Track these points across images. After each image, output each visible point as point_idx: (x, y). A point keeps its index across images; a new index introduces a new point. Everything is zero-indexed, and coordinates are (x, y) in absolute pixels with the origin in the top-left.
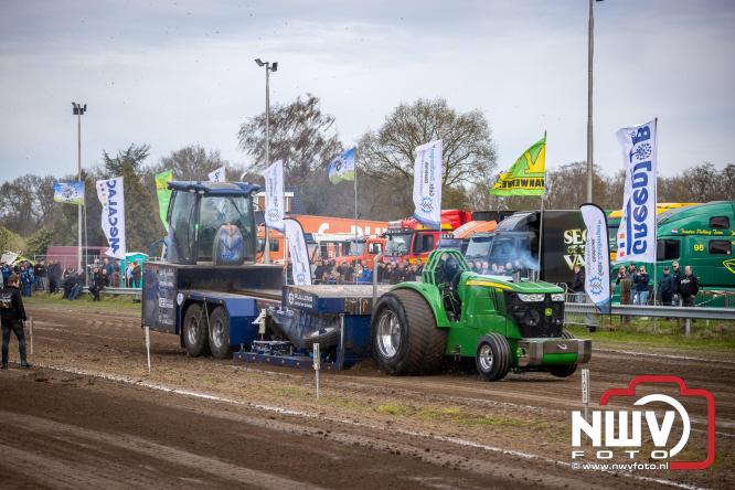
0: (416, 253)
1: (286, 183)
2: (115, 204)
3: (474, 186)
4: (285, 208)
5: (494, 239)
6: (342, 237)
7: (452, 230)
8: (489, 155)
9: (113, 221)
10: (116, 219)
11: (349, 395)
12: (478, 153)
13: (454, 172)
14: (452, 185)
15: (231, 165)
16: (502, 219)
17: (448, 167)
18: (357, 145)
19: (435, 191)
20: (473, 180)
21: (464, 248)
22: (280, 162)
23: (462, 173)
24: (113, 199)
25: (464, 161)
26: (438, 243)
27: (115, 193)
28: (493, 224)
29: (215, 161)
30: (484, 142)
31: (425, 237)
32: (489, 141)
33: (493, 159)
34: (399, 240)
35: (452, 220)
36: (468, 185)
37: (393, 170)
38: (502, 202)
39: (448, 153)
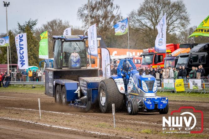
0: (155, 63)
1: (98, 34)
2: (23, 45)
3: (180, 33)
4: (97, 45)
5: (189, 56)
6: (123, 57)
7: (171, 53)
8: (186, 19)
9: (21, 52)
10: (23, 52)
11: (129, 126)
12: (181, 18)
13: (171, 27)
14: (170, 33)
15: (74, 27)
16: (193, 47)
17: (168, 25)
18: (128, 17)
19: (164, 36)
20: (179, 30)
21: (176, 60)
22: (95, 25)
23: (175, 27)
24: (21, 43)
25: (175, 22)
26: (165, 59)
27: (22, 40)
28: (189, 50)
29: (67, 25)
30: (183, 13)
31: (159, 56)
32: (186, 13)
33: (188, 21)
34: (148, 58)
35: (171, 48)
36: (177, 32)
37: (144, 27)
38: (192, 40)
39: (168, 19)
